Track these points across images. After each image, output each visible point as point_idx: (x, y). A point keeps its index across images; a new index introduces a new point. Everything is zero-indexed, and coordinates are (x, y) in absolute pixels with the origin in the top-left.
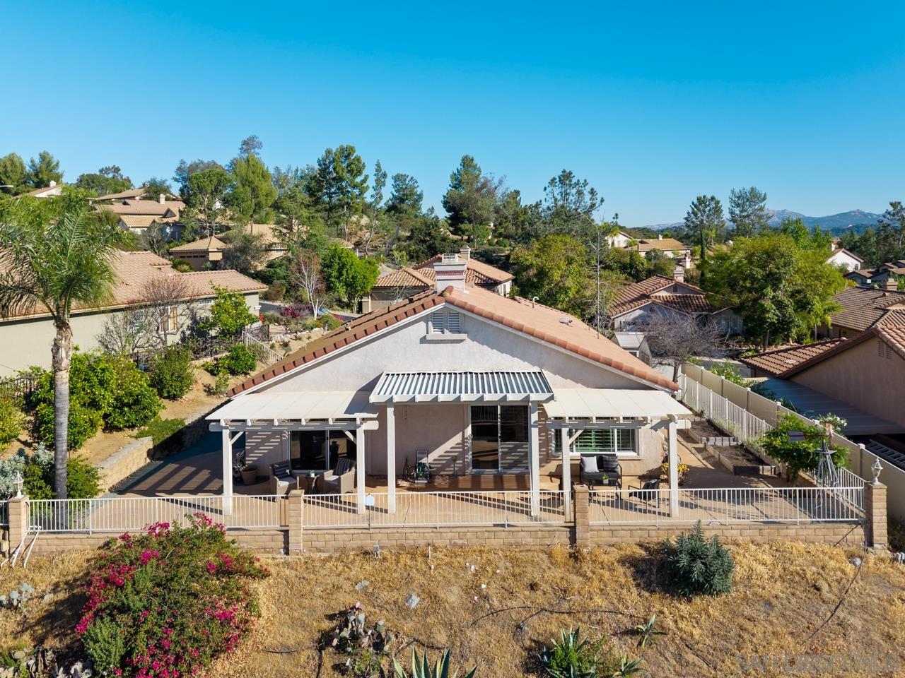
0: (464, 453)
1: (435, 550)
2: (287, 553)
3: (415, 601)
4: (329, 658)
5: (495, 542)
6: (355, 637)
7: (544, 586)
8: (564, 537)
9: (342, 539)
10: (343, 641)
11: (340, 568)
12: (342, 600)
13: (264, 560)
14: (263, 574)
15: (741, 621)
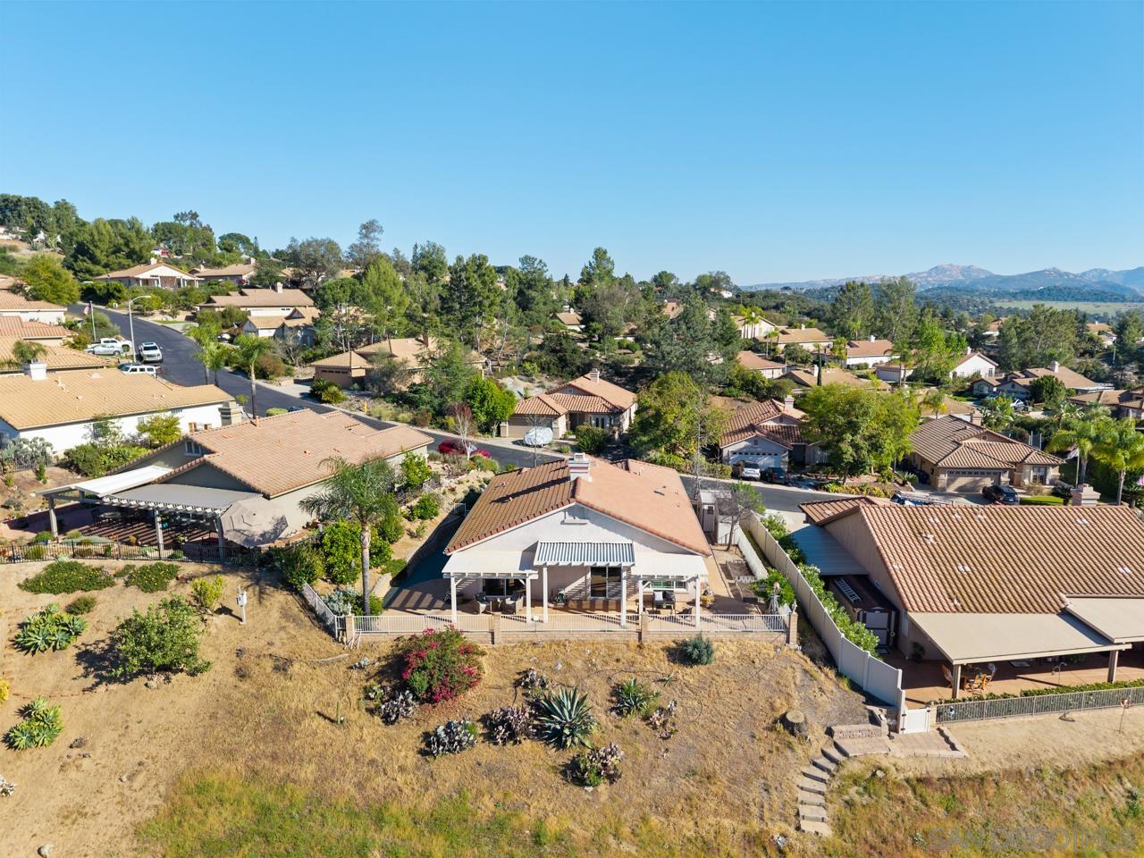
0: (586, 588)
1: (570, 642)
2: (493, 643)
3: (560, 667)
4: (520, 690)
5: (601, 639)
6: (532, 682)
7: (623, 660)
8: (636, 637)
9: (522, 637)
10: (526, 684)
11: (522, 651)
12: (524, 666)
13: (482, 647)
14: (483, 654)
15: (714, 676)
